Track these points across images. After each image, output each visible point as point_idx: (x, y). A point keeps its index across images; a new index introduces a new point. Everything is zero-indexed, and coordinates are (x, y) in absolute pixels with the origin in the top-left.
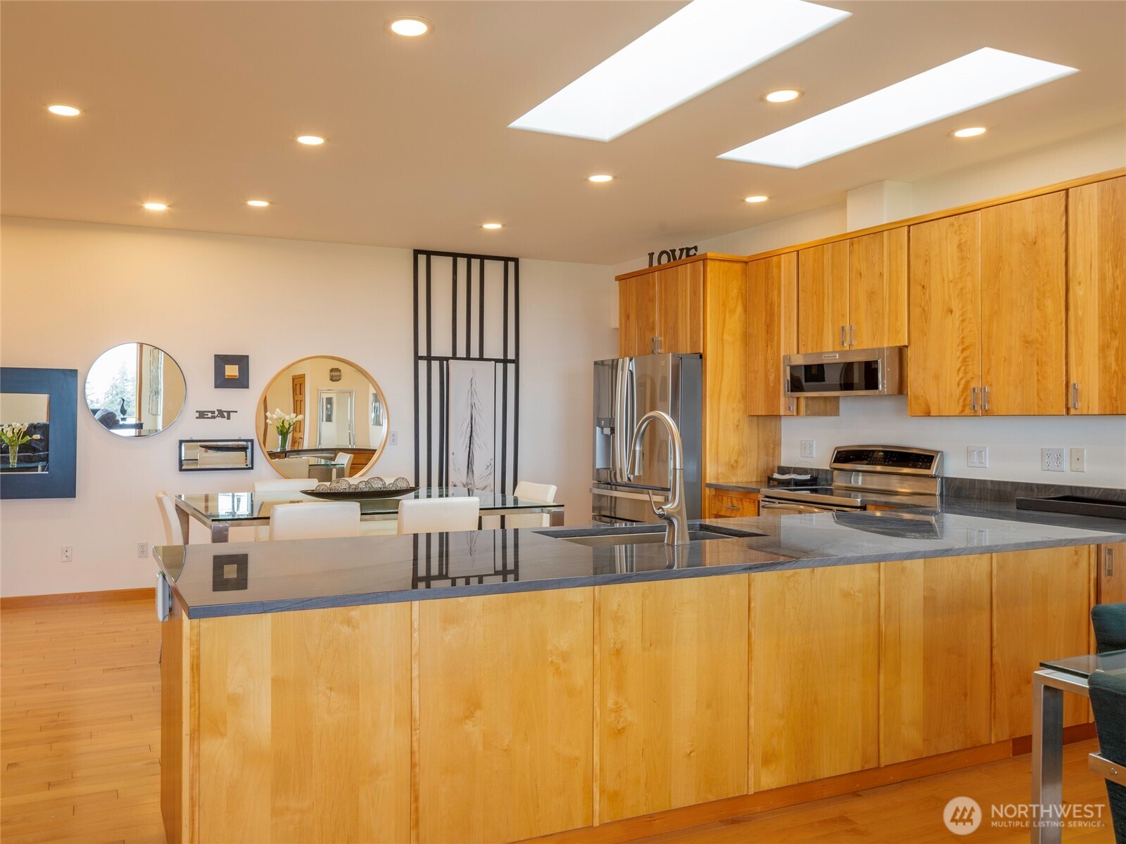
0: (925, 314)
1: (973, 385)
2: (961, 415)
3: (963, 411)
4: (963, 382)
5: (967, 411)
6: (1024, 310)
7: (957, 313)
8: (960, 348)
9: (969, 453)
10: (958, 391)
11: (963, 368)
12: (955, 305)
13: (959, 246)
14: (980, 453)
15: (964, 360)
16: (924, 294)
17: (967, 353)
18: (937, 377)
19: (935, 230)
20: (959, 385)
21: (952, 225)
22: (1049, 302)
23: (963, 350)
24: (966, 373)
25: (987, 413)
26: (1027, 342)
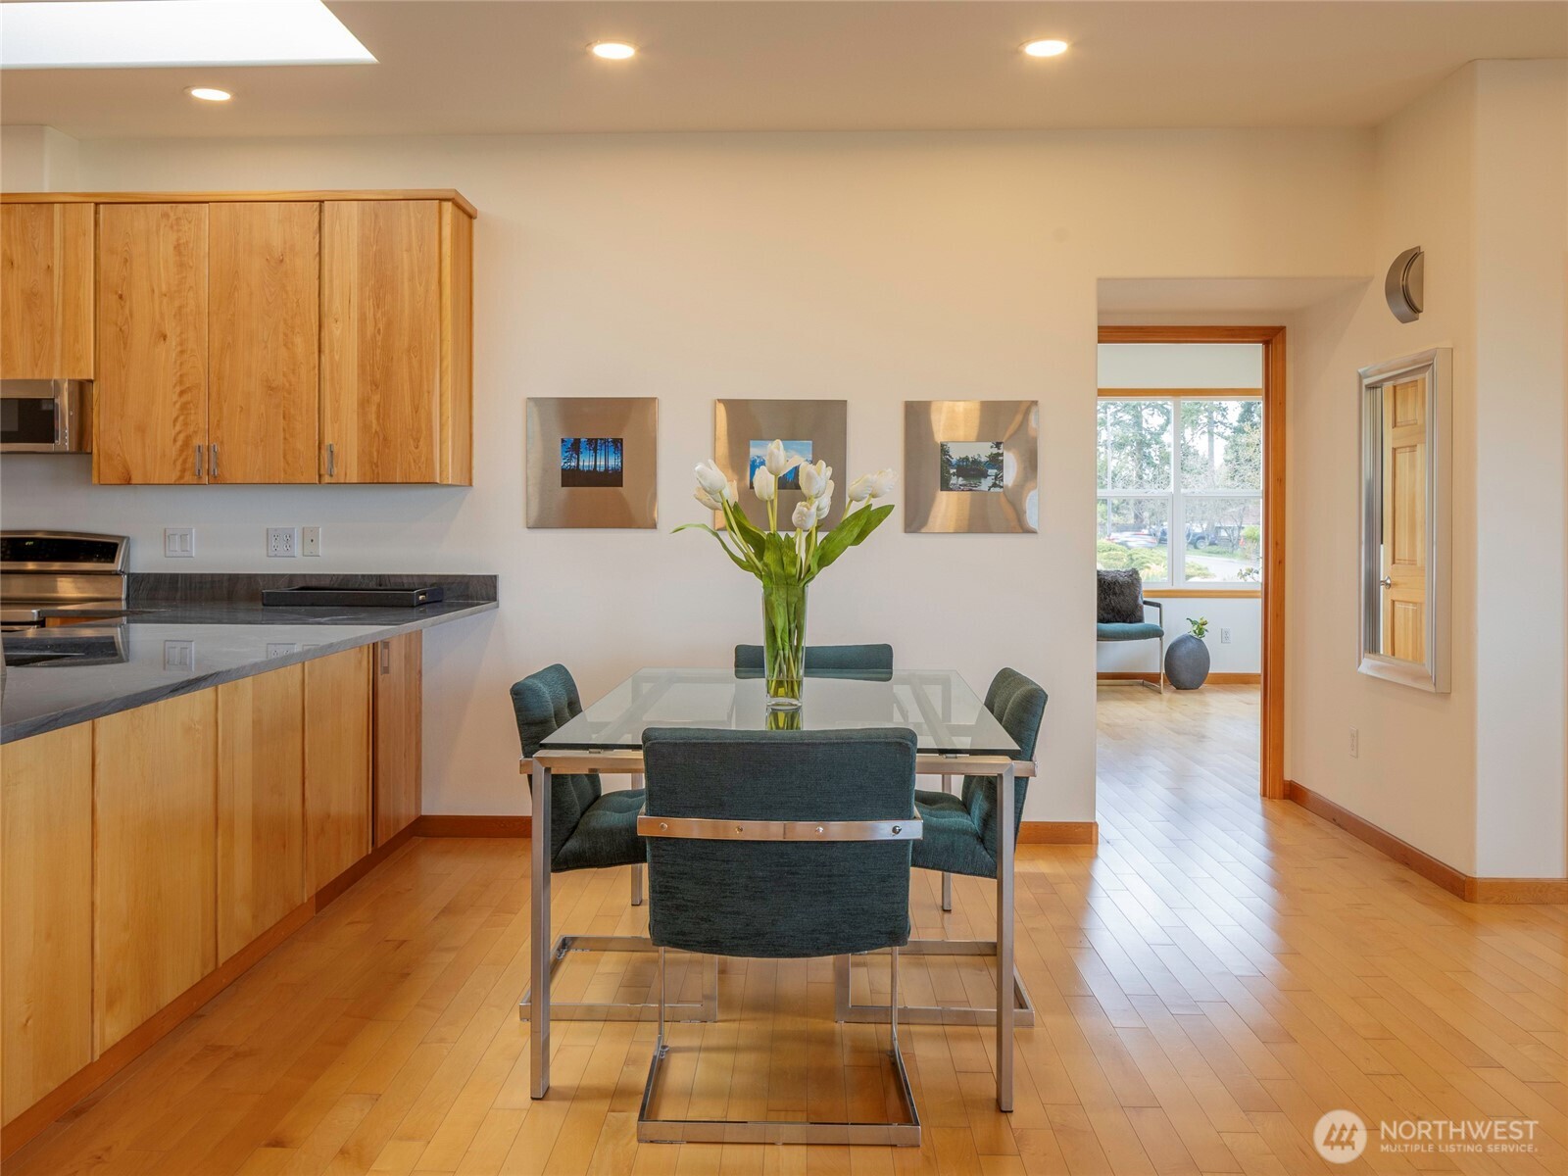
0: (123, 337)
1: (197, 441)
2: (178, 484)
3: (181, 477)
4: (181, 437)
5: (188, 478)
6: (266, 347)
7: (173, 341)
8: (178, 389)
9: (167, 537)
10: (173, 451)
11: (181, 418)
12: (170, 327)
13: (177, 247)
14: (183, 537)
15: (184, 407)
16: (122, 307)
17: (187, 397)
18: (141, 429)
19: (141, 220)
20: (175, 441)
21: (166, 215)
22: (298, 340)
23: (182, 393)
24: (186, 424)
25: (216, 481)
26: (271, 389)
